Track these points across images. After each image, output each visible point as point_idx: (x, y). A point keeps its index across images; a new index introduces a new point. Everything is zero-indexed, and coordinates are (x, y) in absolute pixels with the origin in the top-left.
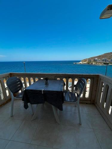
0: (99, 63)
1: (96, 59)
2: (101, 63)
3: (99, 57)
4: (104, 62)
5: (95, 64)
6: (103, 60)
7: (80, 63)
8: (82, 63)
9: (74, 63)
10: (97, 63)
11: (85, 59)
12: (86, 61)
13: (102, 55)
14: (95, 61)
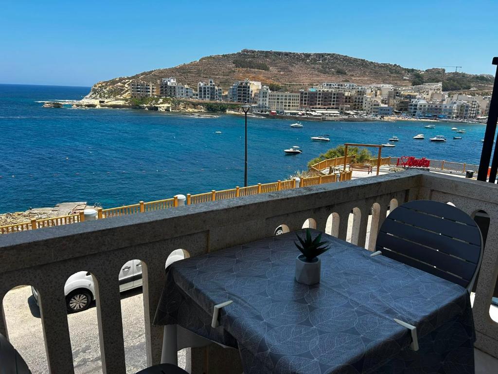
0: (187, 104)
1: (172, 82)
2: (195, 105)
3: (182, 72)
4: (207, 100)
5: (167, 110)
6: (203, 92)
7: (85, 101)
8: (96, 102)
9: (47, 104)
10: (176, 103)
11: (113, 82)
12: (120, 91)
13: (193, 65)
14: (166, 91)
